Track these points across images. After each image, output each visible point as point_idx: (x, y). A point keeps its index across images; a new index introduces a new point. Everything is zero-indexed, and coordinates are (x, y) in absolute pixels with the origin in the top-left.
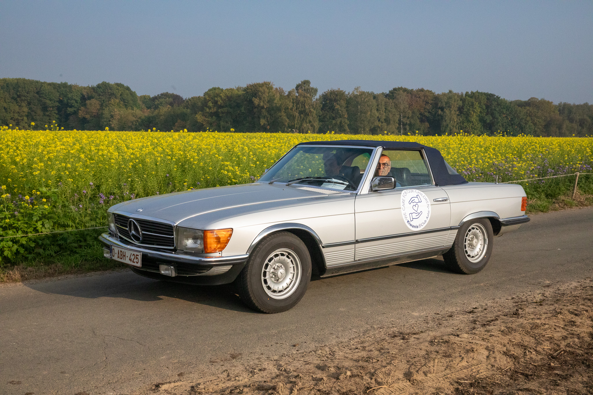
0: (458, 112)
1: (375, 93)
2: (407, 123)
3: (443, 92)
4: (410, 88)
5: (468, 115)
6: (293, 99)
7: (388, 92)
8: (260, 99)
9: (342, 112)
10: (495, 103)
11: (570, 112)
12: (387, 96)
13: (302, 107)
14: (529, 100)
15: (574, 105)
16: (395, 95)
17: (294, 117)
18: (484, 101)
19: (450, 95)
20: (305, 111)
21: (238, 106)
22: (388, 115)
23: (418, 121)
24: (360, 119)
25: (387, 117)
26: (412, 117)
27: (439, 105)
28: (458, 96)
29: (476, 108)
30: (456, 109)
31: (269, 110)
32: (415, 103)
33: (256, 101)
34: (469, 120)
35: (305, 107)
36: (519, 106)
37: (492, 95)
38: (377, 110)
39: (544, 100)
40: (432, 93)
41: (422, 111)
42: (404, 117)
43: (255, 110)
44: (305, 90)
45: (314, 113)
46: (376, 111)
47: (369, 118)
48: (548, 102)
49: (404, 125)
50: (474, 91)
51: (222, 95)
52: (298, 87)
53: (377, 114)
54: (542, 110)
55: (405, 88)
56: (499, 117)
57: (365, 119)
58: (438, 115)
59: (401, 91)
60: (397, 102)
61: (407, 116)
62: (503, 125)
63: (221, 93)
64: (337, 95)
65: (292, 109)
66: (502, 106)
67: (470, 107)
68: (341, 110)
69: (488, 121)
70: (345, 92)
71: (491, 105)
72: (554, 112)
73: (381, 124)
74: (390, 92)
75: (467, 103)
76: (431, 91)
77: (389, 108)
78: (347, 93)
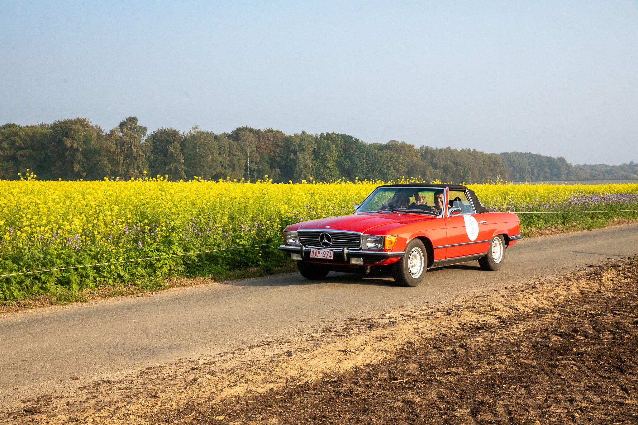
0: (313, 156)
1: (216, 134)
2: (254, 169)
3: (296, 133)
4: (256, 128)
5: (324, 160)
6: (115, 140)
7: (230, 133)
8: (73, 139)
9: (178, 155)
10: (353, 146)
11: (433, 156)
12: (229, 137)
13: (128, 150)
14: (389, 143)
15: (437, 149)
16: (240, 136)
17: (118, 163)
18: (341, 143)
19: (303, 136)
20: (131, 154)
21: (43, 147)
22: (233, 159)
23: (267, 167)
24: (200, 164)
25: (231, 162)
26: (261, 162)
27: (291, 148)
28: (312, 138)
29: (332, 152)
30: (311, 153)
31: (85, 153)
32: (263, 146)
33: (68, 142)
34: (326, 166)
35: (131, 149)
36: (379, 150)
37: (349, 137)
38: (220, 154)
39: (404, 143)
40: (283, 134)
41: (272, 155)
42: (251, 162)
43: (66, 153)
44: (131, 129)
45: (143, 156)
46: (218, 154)
47: (210, 163)
48: (410, 145)
49: (252, 171)
50: (330, 132)
51: (21, 133)
52: (122, 125)
53: (220, 159)
54: (404, 155)
55: (251, 128)
56: (359, 163)
57: (205, 164)
58: (291, 160)
59: (247, 131)
60: (242, 145)
61: (255, 160)
62: (362, 171)
63: (19, 131)
64: (169, 135)
65: (115, 152)
66: (362, 150)
67: (326, 151)
68: (176, 154)
69: (347, 167)
70: (179, 131)
71: (349, 148)
72: (416, 157)
73: (224, 170)
74: (233, 132)
75: (322, 146)
76: (281, 132)
77: (234, 152)
78: (181, 133)
